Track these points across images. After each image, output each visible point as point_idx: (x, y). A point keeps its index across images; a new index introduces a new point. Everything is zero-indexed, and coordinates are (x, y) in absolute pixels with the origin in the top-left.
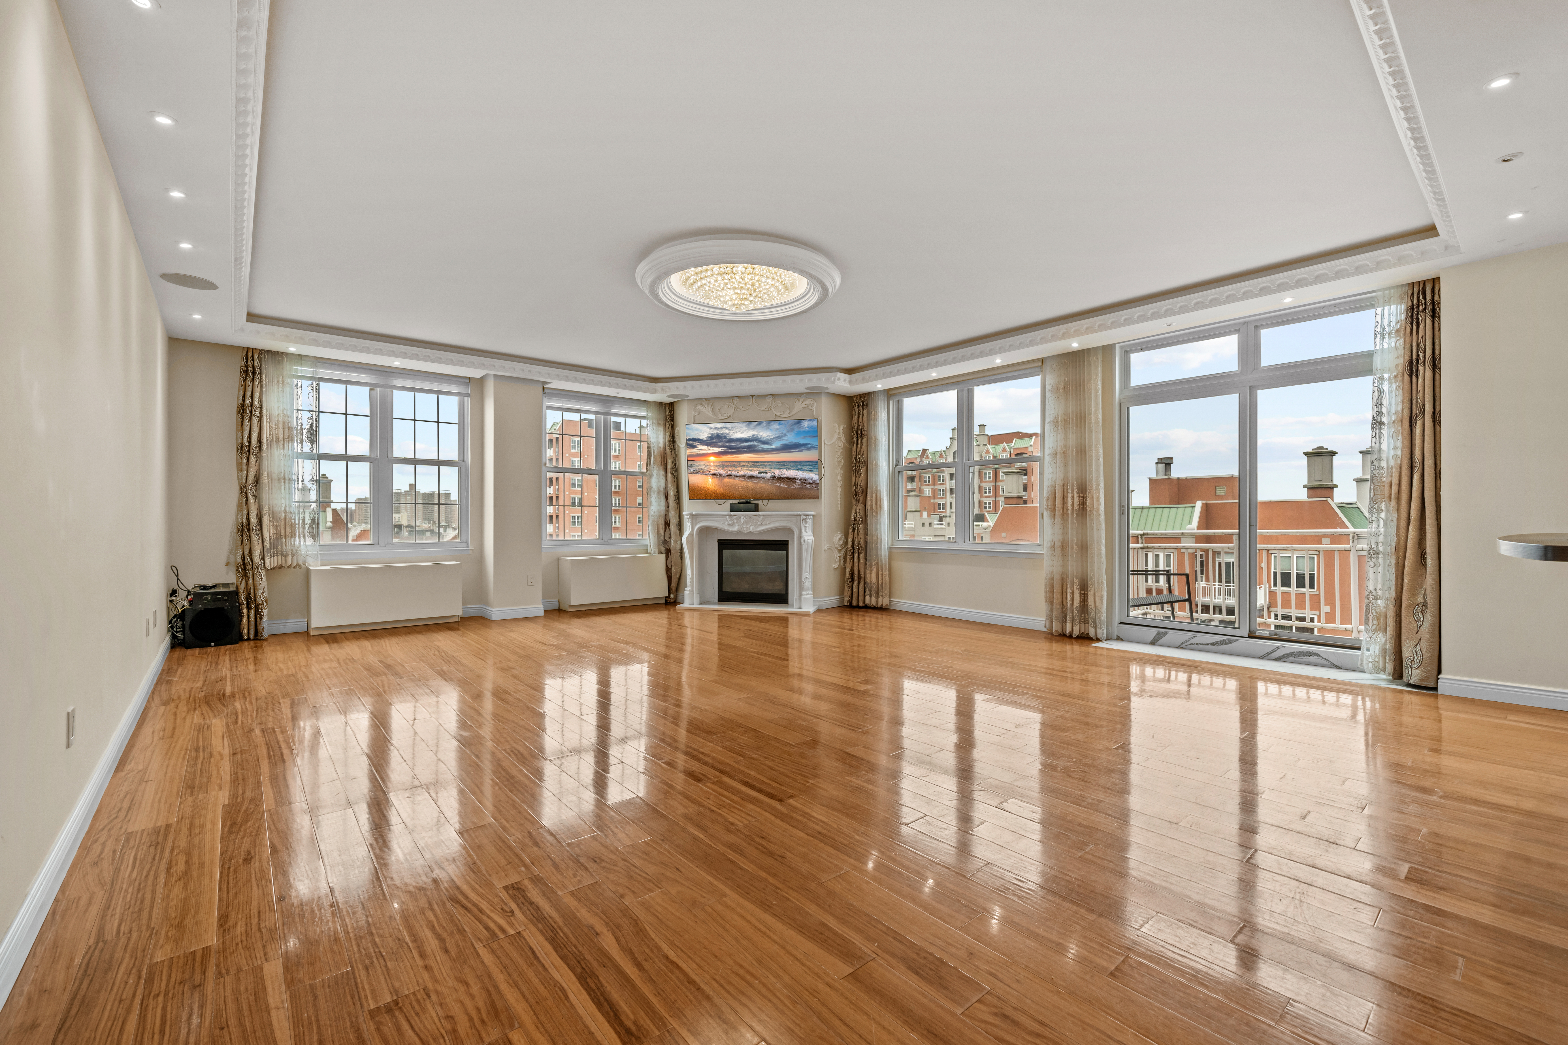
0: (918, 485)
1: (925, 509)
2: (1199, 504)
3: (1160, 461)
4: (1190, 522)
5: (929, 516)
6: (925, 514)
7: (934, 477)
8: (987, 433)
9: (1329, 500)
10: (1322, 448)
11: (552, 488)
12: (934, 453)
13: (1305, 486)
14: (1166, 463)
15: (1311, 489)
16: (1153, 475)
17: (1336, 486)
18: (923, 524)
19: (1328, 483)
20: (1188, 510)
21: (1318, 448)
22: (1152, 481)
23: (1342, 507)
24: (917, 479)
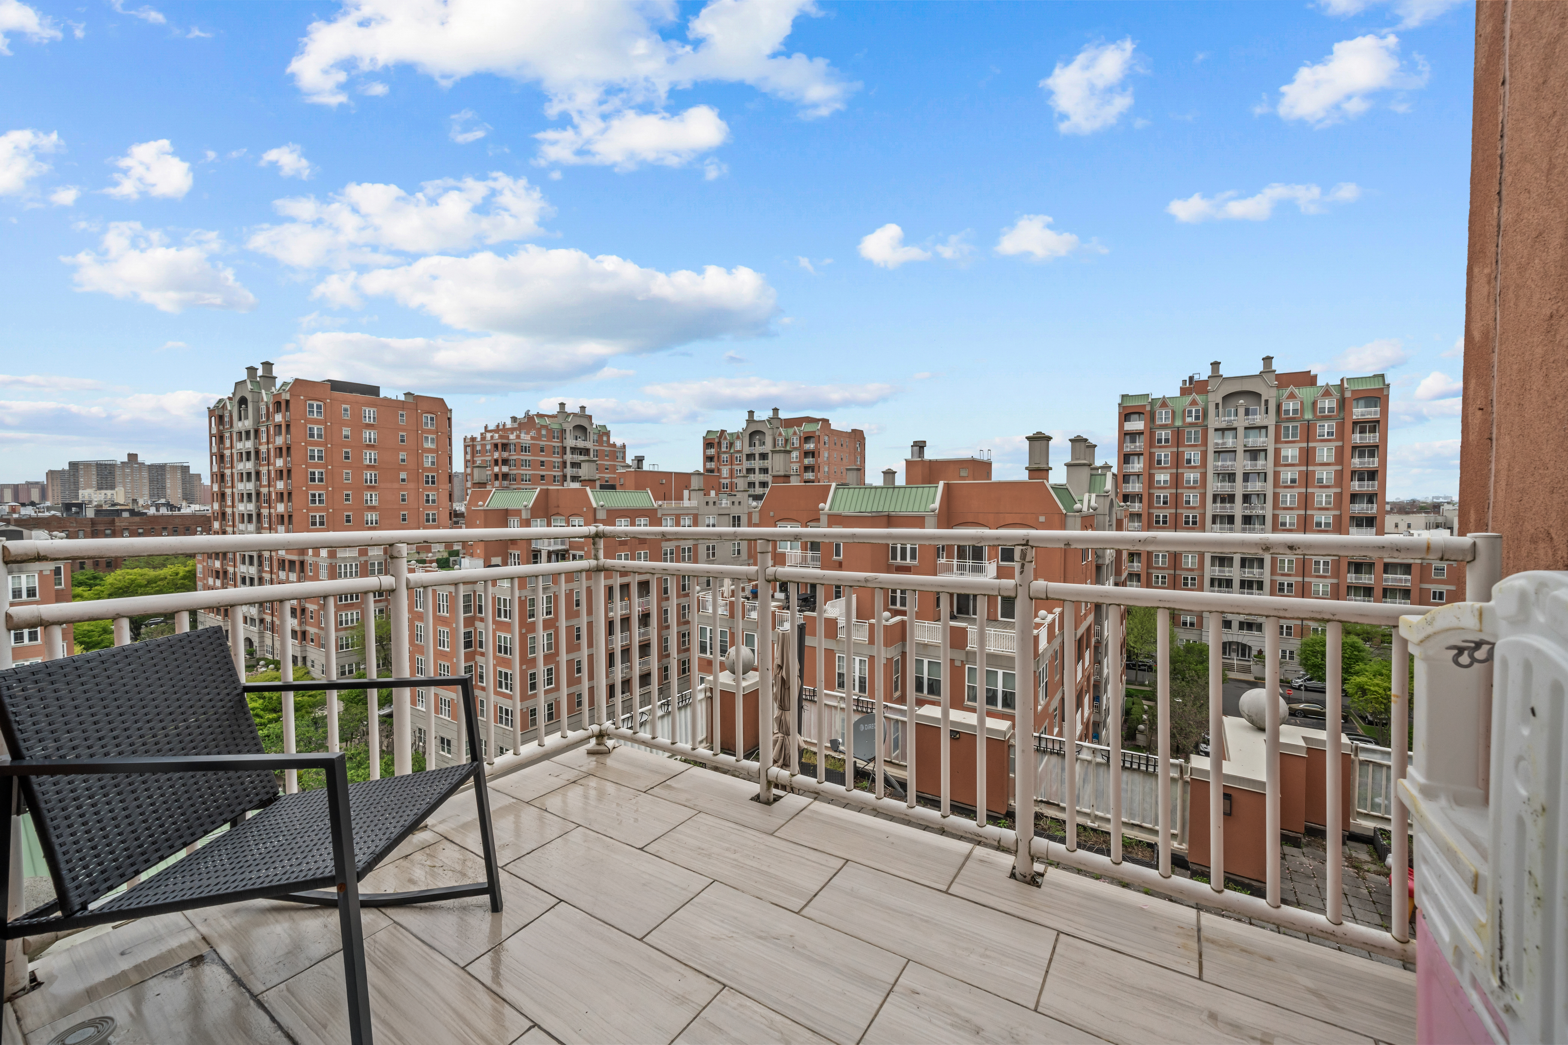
0: (716, 465)
1: (713, 488)
2: (941, 484)
3: (916, 444)
4: (933, 502)
5: (717, 494)
6: (713, 493)
7: (731, 457)
8: (780, 416)
9: (1045, 481)
10: (1040, 433)
11: (282, 460)
12: (732, 434)
13: (1026, 468)
14: (920, 446)
15: (1032, 471)
16: (909, 457)
17: (1051, 469)
18: (707, 503)
19: (1043, 466)
20: (933, 489)
21: (1038, 433)
22: (908, 462)
23: (1057, 488)
24: (716, 459)
